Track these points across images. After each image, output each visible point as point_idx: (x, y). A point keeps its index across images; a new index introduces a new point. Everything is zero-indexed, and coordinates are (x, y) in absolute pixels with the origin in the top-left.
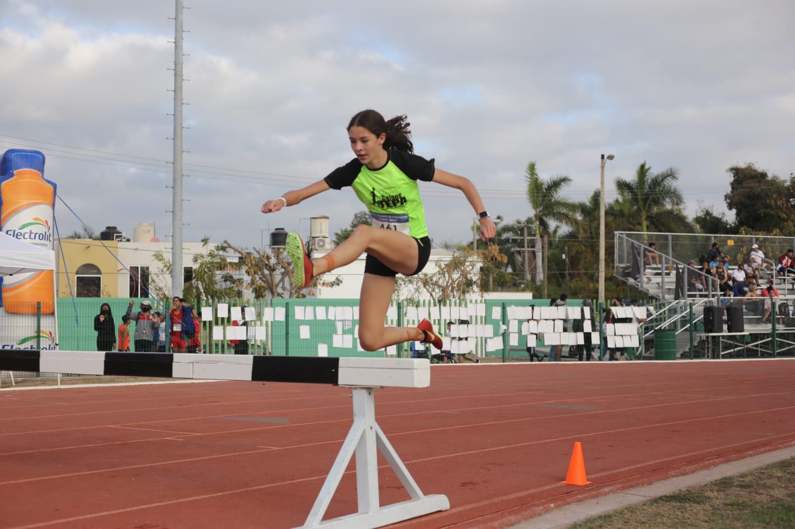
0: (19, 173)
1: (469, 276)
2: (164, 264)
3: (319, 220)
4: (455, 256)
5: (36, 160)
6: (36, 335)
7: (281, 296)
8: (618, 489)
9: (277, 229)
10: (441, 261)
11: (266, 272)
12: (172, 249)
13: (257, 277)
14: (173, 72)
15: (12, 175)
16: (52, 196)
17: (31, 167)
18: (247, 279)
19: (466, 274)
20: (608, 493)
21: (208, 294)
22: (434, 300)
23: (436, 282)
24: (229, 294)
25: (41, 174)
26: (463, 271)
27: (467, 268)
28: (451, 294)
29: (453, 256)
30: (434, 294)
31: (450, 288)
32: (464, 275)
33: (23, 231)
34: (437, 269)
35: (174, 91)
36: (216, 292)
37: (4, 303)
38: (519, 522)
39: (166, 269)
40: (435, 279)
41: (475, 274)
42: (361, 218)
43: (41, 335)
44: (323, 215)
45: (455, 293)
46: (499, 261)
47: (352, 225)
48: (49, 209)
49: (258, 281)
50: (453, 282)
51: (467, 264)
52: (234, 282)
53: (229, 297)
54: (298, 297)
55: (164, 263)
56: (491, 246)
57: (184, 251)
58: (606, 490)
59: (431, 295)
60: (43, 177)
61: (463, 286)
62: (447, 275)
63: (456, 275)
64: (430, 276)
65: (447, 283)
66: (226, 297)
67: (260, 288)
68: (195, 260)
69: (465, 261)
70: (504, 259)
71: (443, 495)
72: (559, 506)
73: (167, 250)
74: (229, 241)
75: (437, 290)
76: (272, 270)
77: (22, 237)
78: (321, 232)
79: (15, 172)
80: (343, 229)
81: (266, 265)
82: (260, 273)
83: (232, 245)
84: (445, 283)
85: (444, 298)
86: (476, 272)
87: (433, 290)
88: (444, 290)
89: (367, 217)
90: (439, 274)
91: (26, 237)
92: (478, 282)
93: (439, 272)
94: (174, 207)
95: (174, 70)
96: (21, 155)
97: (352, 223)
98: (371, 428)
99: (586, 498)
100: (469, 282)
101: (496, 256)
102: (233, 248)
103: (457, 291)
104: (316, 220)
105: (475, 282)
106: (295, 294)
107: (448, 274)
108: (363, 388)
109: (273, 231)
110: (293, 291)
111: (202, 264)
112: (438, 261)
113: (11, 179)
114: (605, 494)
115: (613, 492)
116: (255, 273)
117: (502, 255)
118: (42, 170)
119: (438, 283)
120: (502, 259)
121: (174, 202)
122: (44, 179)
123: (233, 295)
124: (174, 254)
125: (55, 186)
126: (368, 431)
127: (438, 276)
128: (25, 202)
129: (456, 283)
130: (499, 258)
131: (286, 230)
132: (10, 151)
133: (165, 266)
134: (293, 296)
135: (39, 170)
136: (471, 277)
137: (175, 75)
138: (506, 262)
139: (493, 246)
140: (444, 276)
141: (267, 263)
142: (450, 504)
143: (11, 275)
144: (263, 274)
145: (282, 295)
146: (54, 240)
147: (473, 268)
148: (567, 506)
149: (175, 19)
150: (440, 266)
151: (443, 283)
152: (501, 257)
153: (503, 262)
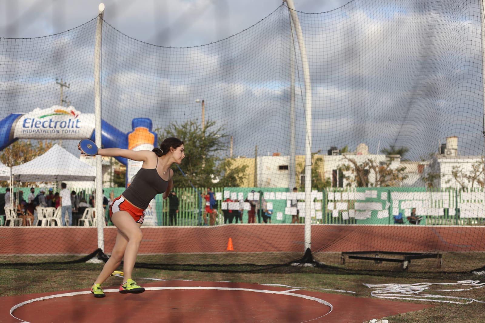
5: (146, 123)
25: (148, 130)
79: (135, 129)
96: (139, 121)
113: (133, 132)
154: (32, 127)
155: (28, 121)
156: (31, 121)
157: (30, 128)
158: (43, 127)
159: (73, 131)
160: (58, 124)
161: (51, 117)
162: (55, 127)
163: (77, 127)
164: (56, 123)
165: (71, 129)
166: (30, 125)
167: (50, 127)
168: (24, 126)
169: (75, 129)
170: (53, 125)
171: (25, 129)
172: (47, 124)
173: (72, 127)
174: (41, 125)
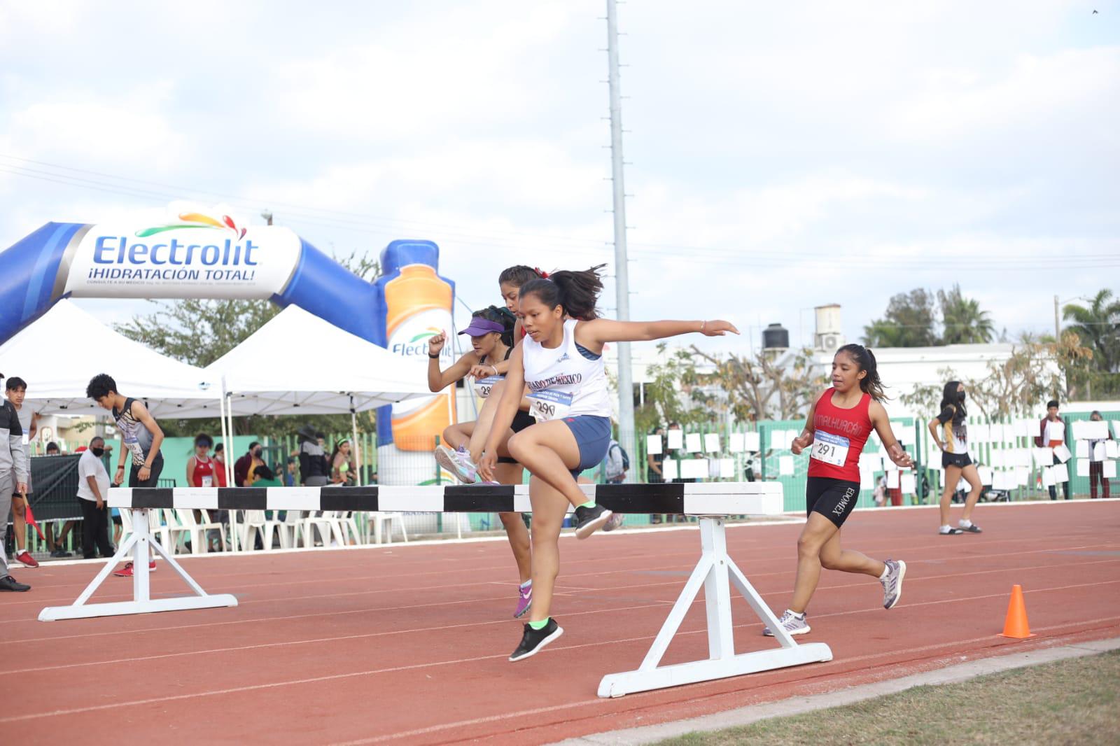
0: (408, 271)
1: (1037, 380)
2: (609, 380)
3: (828, 311)
4: (1015, 353)
5: (428, 253)
6: (435, 477)
7: (770, 417)
8: (1067, 642)
9: (771, 325)
10: (996, 360)
11: (748, 385)
12: (618, 359)
13: (736, 393)
14: (609, 122)
15: (398, 273)
16: (450, 299)
17: (422, 262)
18: (724, 395)
19: (1034, 378)
20: (1050, 646)
21: (669, 417)
22: (986, 415)
23: (989, 390)
24: (697, 417)
25: (435, 271)
26: (1026, 374)
27: (1034, 369)
28: (1012, 406)
29: (1013, 352)
30: (985, 407)
31: (1011, 399)
32: (1030, 379)
33: (414, 345)
34: (990, 372)
35: (612, 147)
36: (680, 415)
37: (394, 439)
38: (912, 674)
39: (612, 386)
40: (985, 387)
41: (1045, 378)
42: (899, 303)
43: (442, 477)
44: (832, 302)
45: (1018, 405)
46: (1080, 358)
47: (887, 314)
48: (447, 314)
49: (737, 398)
50: (1015, 388)
51: (1033, 363)
52: (705, 400)
53: (697, 421)
54: (794, 418)
55: (610, 378)
56: (1068, 337)
57: (633, 361)
58: (1049, 642)
59: (982, 409)
60: (437, 273)
61: (1028, 394)
62: (1004, 381)
63: (1018, 380)
64: (978, 383)
65: (1005, 391)
66: (693, 422)
67: (740, 407)
68: (650, 373)
69: (1029, 359)
70: (1087, 353)
71: (823, 644)
72: (974, 659)
73: (611, 361)
74: (696, 346)
75: (991, 402)
76: (756, 382)
77: (414, 352)
78: (830, 326)
79: (401, 269)
80: (876, 319)
81: (748, 376)
82: (739, 386)
83: (701, 350)
84: (1002, 392)
85: (1002, 413)
86: (1047, 375)
87: (986, 402)
88: (1001, 401)
89: (909, 301)
90: (994, 379)
91: (418, 352)
92: (1050, 388)
93: (991, 376)
94: (618, 302)
95: (611, 119)
96: (409, 247)
97: (888, 311)
98: (722, 562)
99: (1015, 652)
100: (1038, 388)
101: (1076, 350)
102: (702, 354)
103: (1021, 402)
104: (823, 310)
105: (1047, 388)
106: (789, 414)
107: (1007, 379)
108: (710, 517)
109: (765, 327)
110: (787, 411)
111: (659, 378)
112: (992, 360)
113: (398, 278)
114: (1045, 647)
115: (1056, 645)
116: (735, 387)
117: (1084, 348)
118: (435, 265)
119: (991, 391)
120: (1084, 354)
121: (618, 296)
122: (439, 276)
123: (703, 419)
124: (620, 366)
125: (453, 284)
126: (718, 567)
127: (991, 382)
128: (417, 307)
129: (1019, 390)
130: (1080, 354)
131: (785, 326)
132: (394, 244)
133: (612, 382)
134: (786, 418)
135: (432, 265)
136: (1041, 382)
137: (612, 126)
138: (1090, 358)
139: (1070, 337)
140: (1000, 382)
141: (749, 372)
142: (833, 655)
143: (398, 402)
144: (744, 388)
145: (772, 417)
146: (455, 353)
147: (1042, 369)
148: (985, 659)
149: (608, 50)
150: (993, 368)
151: (1000, 392)
152: (1084, 351)
153: (1087, 359)
154: (120, 261)
155: (106, 244)
156: (116, 244)
157: (115, 265)
158: (154, 261)
159: (237, 274)
160: (197, 254)
161: (174, 234)
162: (188, 262)
163: (248, 262)
164: (191, 248)
165: (230, 266)
166: (113, 256)
167: (173, 261)
168: (98, 259)
169: (242, 266)
170: (181, 255)
171: (100, 267)
172: (163, 255)
173: (236, 263)
174: (147, 257)
